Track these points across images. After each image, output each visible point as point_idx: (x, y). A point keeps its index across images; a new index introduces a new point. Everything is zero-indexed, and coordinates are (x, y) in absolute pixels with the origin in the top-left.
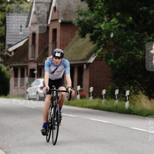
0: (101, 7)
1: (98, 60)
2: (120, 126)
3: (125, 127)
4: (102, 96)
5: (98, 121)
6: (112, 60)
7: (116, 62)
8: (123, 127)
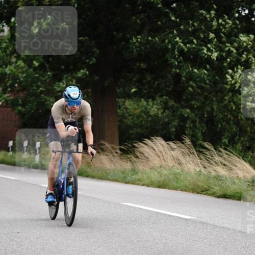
0: (6, 44)
1: (4, 107)
2: (28, 183)
3: (35, 185)
4: (9, 148)
5: (3, 178)
6: (20, 108)
7: (24, 110)
8: (33, 184)
